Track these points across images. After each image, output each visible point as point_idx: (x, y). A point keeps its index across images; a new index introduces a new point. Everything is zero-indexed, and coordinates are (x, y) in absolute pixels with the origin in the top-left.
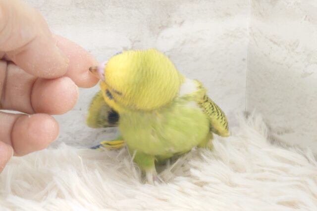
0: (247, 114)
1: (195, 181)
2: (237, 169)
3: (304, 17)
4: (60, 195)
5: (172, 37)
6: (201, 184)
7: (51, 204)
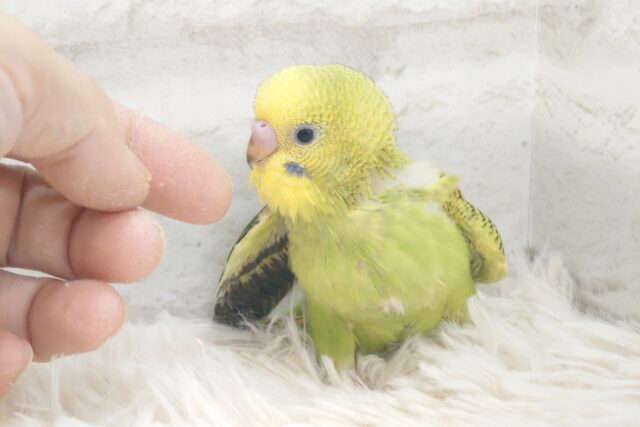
0: (532, 254)
1: (429, 388)
6: (441, 395)
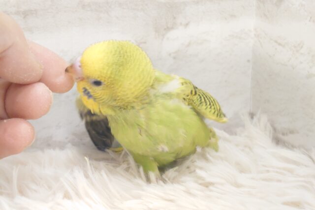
0: (252, 115)
1: (200, 182)
2: (242, 170)
3: (309, 18)
4: (67, 196)
5: (177, 38)
6: (207, 185)
7: (59, 204)
